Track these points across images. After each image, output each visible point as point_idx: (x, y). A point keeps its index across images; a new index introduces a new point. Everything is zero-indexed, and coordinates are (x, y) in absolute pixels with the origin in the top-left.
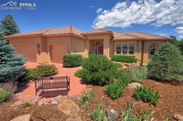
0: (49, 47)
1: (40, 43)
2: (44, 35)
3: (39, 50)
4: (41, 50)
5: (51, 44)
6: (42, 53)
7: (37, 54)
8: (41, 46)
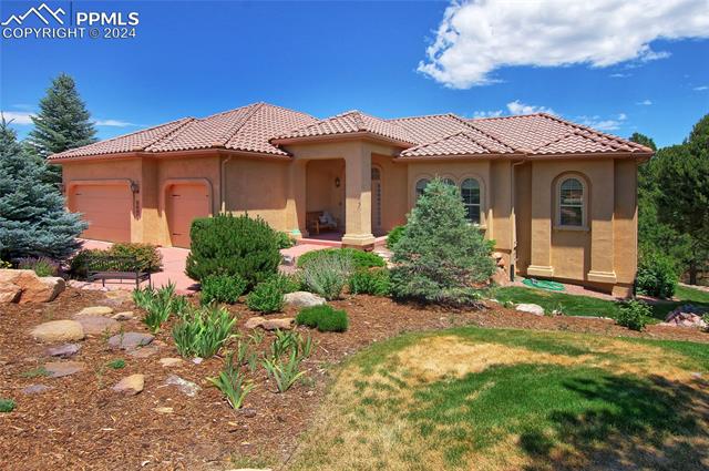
0: (166, 192)
1: (139, 179)
2: (151, 151)
3: (138, 203)
4: (141, 202)
5: (170, 182)
6: (143, 210)
7: (132, 216)
8: (141, 190)
